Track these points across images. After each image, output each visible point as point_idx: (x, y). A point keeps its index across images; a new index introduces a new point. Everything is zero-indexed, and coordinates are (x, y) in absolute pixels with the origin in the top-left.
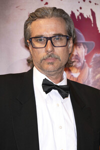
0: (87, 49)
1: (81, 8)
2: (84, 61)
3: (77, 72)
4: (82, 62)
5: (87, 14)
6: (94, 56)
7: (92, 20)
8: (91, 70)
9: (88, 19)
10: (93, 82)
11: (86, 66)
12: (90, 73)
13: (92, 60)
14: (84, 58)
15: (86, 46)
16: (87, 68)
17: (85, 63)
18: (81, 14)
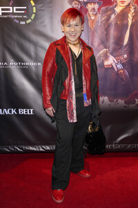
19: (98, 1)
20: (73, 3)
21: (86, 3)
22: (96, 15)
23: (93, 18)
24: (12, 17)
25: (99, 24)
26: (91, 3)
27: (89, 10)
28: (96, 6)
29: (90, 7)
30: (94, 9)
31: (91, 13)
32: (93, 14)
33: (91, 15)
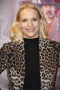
0: (55, 7)
2: (54, 14)
3: (50, 20)
4: (53, 15)
6: (59, 12)
8: (57, 19)
10: (59, 26)
11: (55, 17)
12: (57, 21)
13: (58, 14)
14: (54, 12)
15: (55, 6)
16: (56, 18)
17: (55, 15)
19: (54, 3)
21: (41, 6)
22: (52, 18)
23: (49, 22)
25: (57, 29)
26: (46, 5)
27: (45, 13)
28: (53, 9)
30: (50, 12)
31: (46, 17)
32: (49, 18)
33: (47, 18)
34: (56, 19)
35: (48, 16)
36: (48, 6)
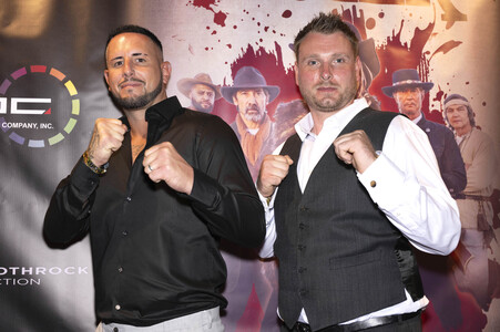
0: (269, 96)
1: (261, 40)
3: (254, 128)
4: (263, 114)
5: (270, 48)
6: (278, 106)
7: (276, 54)
8: (274, 125)
9: (272, 55)
11: (267, 119)
12: (273, 128)
13: (276, 112)
14: (265, 108)
15: (267, 93)
16: (269, 122)
17: (267, 116)
18: (262, 49)
19: (265, 85)
20: (194, 92)
21: (232, 92)
22: (261, 123)
23: (254, 131)
24: (5, 125)
26: (245, 90)
27: (242, 109)
28: (262, 100)
29: (243, 101)
30: (255, 107)
31: (247, 118)
32: (253, 121)
33: (248, 123)
34: (271, 125)
35: (250, 117)
36: (251, 93)
